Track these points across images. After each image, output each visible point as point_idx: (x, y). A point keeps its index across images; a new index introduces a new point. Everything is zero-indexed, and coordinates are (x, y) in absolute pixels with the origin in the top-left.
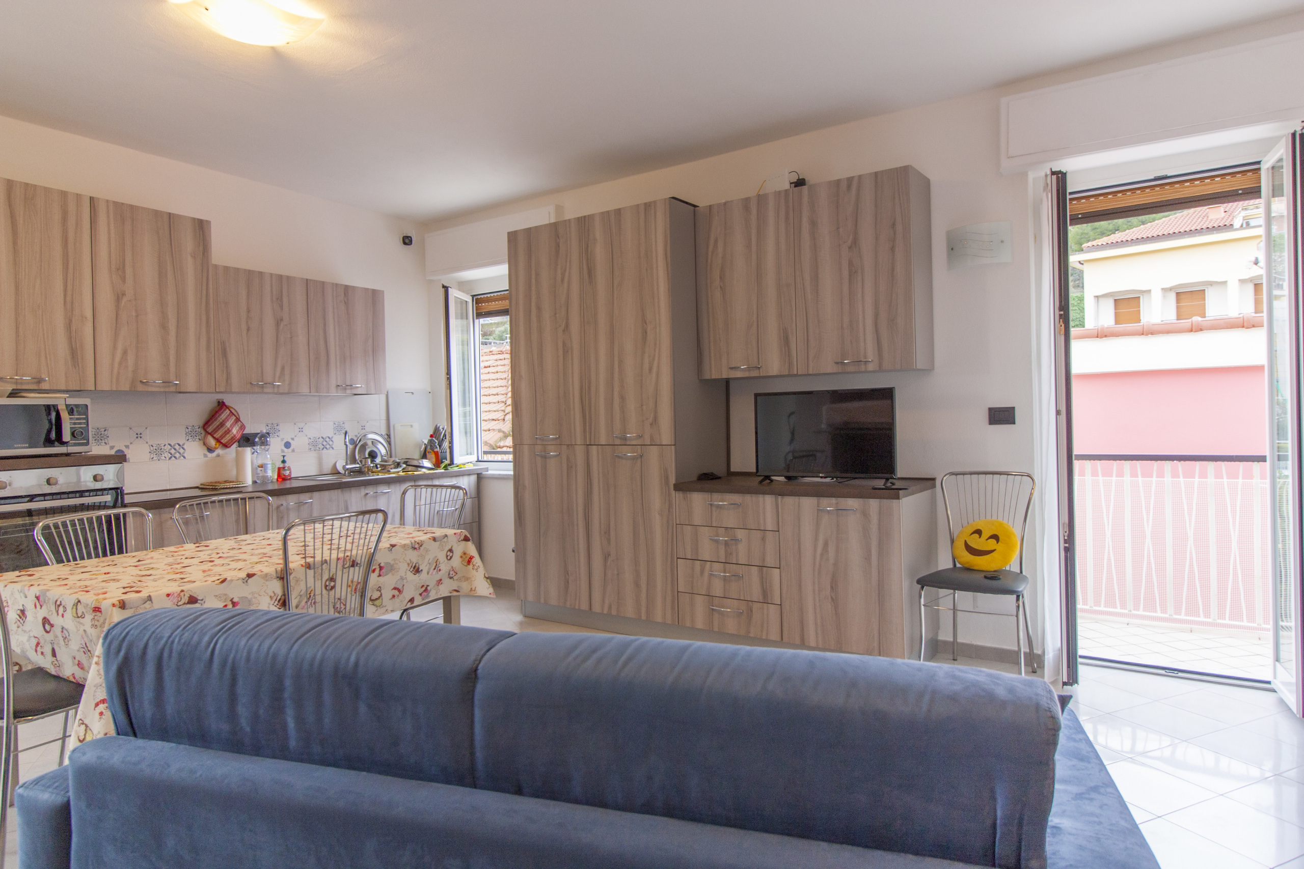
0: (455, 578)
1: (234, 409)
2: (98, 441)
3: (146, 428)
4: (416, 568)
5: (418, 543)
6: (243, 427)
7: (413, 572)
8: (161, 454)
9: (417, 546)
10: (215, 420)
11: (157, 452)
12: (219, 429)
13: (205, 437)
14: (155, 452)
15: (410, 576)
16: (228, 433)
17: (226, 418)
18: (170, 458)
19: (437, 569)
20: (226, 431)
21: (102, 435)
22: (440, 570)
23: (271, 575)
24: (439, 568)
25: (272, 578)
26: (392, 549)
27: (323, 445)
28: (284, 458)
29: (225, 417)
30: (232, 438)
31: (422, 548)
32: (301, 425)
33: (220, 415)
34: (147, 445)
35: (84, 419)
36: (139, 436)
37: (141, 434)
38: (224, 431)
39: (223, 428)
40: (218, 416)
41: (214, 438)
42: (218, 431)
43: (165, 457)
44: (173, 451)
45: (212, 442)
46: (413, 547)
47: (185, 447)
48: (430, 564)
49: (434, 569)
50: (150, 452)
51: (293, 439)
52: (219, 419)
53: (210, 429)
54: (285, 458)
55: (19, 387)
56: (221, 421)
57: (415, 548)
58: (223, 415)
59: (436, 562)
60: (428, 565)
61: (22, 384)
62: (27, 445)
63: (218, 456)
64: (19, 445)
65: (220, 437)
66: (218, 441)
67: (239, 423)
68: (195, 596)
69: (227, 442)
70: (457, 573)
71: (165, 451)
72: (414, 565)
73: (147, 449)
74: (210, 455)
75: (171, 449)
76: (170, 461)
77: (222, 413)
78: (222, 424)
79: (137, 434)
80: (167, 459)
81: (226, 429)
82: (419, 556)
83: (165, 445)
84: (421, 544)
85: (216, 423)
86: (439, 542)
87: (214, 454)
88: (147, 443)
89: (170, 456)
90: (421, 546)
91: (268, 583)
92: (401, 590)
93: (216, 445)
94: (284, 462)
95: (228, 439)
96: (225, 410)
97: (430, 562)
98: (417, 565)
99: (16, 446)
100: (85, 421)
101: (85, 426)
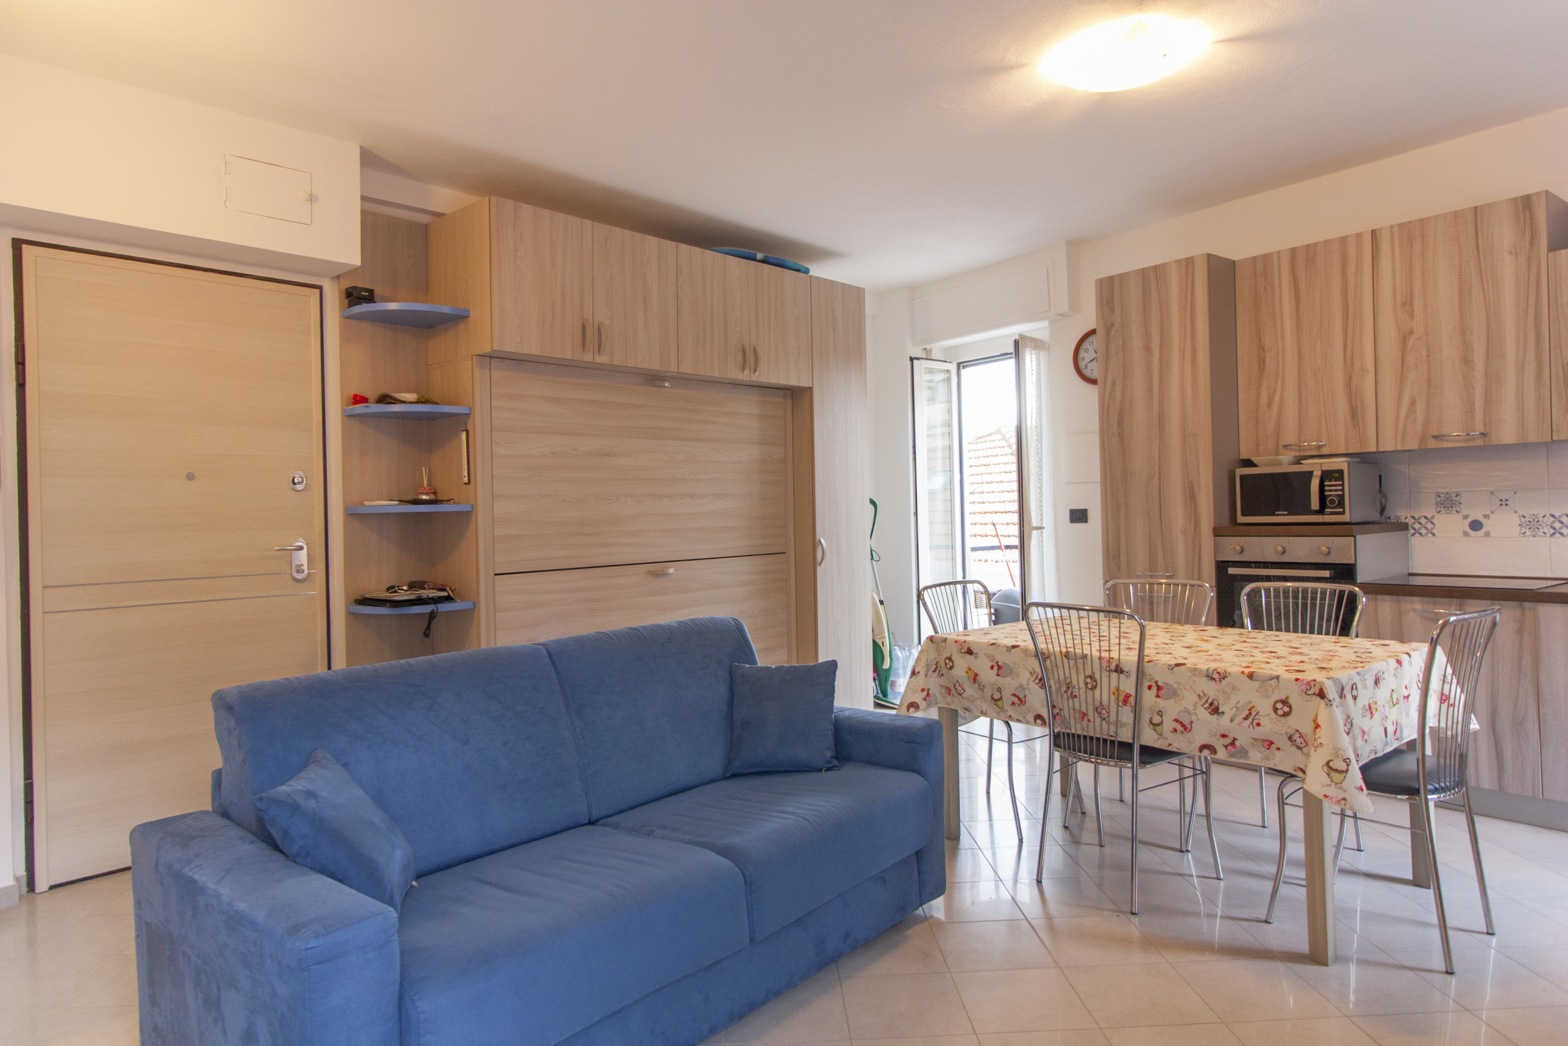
0: (1304, 749)
2: (1448, 508)
3: (1516, 493)
4: (1213, 707)
5: (1218, 673)
7: (1209, 710)
8: (1538, 529)
9: (1216, 676)
11: (1532, 525)
14: (1528, 525)
15: (1203, 714)
18: (1553, 535)
19: (1250, 720)
21: (1453, 502)
22: (1258, 724)
23: (1030, 651)
24: (1256, 721)
25: (1030, 654)
26: (1174, 669)
31: (1224, 682)
34: (1516, 516)
35: (1340, 485)
36: (1504, 503)
37: (1506, 500)
43: (1544, 533)
44: (1557, 525)
46: (1208, 676)
48: (1237, 708)
49: (1246, 718)
50: (1520, 525)
55: (1303, 454)
57: (1213, 679)
59: (1250, 710)
60: (1235, 709)
61: (1304, 450)
62: (1286, 513)
68: (971, 649)
70: (1307, 744)
71: (1544, 525)
72: (1210, 701)
73: (1516, 520)
75: (1553, 522)
76: (1552, 539)
79: (1501, 500)
80: (1548, 535)
82: (1219, 691)
83: (1544, 516)
84: (1223, 676)
86: (1259, 683)
88: (1516, 512)
89: (1552, 531)
90: (1224, 678)
91: (1026, 658)
92: (1189, 726)
97: (1238, 705)
98: (1216, 703)
99: (1276, 513)
100: (1341, 488)
101: (1341, 493)
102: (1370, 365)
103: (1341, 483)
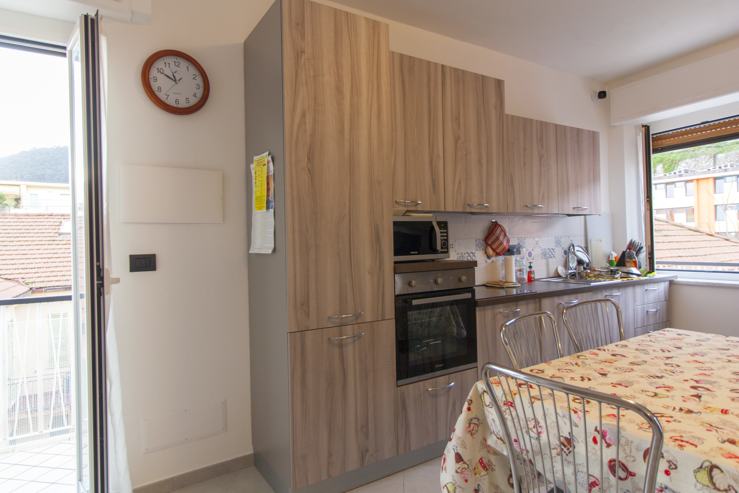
1: (503, 227)
3: (455, 241)
6: (508, 241)
10: (493, 235)
11: (461, 258)
12: (496, 242)
13: (486, 248)
16: (501, 245)
17: (500, 233)
20: (500, 243)
27: (549, 255)
28: (530, 264)
29: (498, 233)
30: (504, 248)
32: (537, 239)
33: (496, 231)
34: (456, 253)
37: (452, 245)
38: (499, 243)
39: (497, 242)
40: (495, 232)
41: (492, 248)
42: (495, 243)
45: (490, 251)
47: (475, 255)
50: (457, 258)
51: (533, 250)
52: (496, 234)
53: (489, 242)
54: (532, 265)
55: (407, 208)
56: (497, 235)
58: (497, 231)
62: (417, 252)
63: (493, 262)
64: (413, 253)
65: (496, 248)
66: (494, 250)
67: (506, 237)
69: (500, 252)
73: (456, 256)
74: (488, 261)
75: (468, 257)
77: (497, 229)
78: (497, 238)
81: (500, 242)
83: (465, 254)
85: (494, 238)
87: (491, 261)
88: (456, 251)
93: (493, 253)
94: (530, 267)
95: (501, 249)
96: (498, 228)
99: (411, 253)
100: (446, 234)
101: (446, 238)
102: (442, 155)
103: (446, 231)
